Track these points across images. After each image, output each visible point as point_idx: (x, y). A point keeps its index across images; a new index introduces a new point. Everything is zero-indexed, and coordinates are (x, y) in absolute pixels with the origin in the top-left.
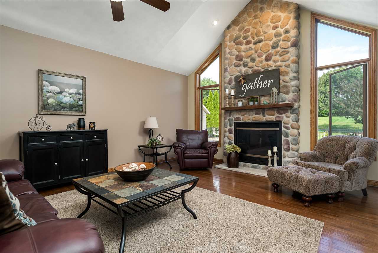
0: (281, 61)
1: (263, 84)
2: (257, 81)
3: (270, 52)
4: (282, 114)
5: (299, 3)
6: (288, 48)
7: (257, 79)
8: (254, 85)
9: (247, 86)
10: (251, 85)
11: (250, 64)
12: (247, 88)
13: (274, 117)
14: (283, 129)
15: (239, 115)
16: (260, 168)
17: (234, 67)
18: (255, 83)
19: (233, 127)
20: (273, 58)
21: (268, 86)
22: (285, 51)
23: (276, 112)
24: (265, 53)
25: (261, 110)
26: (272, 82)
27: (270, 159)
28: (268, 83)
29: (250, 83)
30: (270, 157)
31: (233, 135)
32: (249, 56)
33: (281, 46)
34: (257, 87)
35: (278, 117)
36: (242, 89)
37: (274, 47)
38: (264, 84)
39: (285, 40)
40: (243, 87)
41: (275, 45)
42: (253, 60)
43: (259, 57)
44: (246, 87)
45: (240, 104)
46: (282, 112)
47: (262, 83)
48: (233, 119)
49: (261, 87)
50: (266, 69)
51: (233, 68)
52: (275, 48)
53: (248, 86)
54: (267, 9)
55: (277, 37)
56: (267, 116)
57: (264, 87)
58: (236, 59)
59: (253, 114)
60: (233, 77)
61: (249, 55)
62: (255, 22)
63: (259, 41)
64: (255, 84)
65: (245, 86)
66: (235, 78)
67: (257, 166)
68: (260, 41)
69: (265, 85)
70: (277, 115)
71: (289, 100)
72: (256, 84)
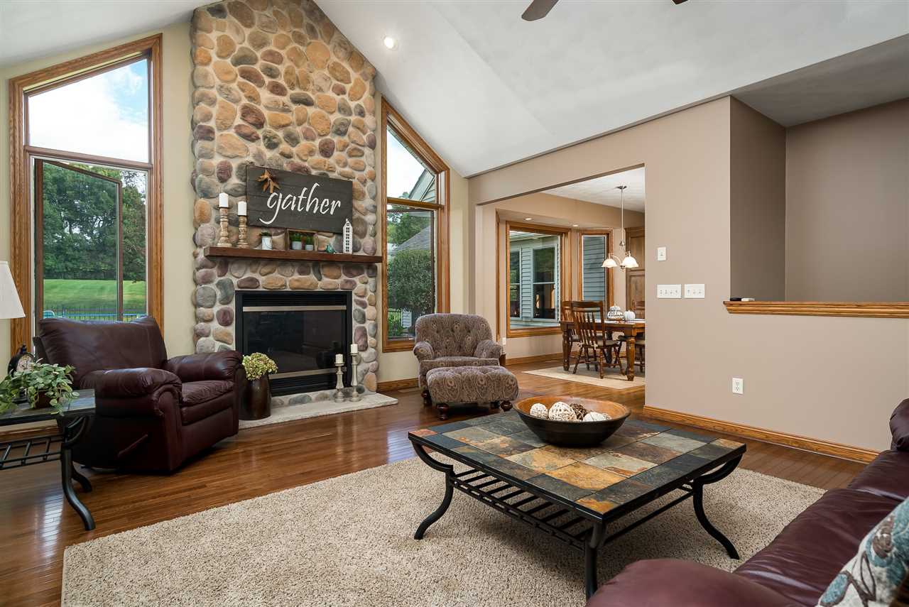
0: (351, 168)
1: (319, 205)
2: (307, 194)
3: (328, 137)
4: (354, 276)
5: (379, 70)
6: (363, 146)
7: (305, 189)
8: (300, 202)
9: (280, 200)
10: (291, 199)
11: (284, 147)
12: (281, 205)
13: (339, 281)
14: (355, 306)
15: (254, 272)
16: (310, 400)
17: (235, 135)
18: (301, 197)
19: (232, 306)
20: (336, 153)
21: (332, 213)
22: (359, 150)
23: (342, 271)
24: (321, 136)
25: (310, 264)
26: (339, 206)
27: (340, 373)
28: (330, 206)
29: (290, 196)
30: (340, 369)
31: (232, 329)
32: (284, 126)
33: (352, 137)
34: (307, 210)
35: (347, 282)
36: (268, 205)
37: (339, 132)
38: (322, 205)
39: (358, 128)
40: (270, 199)
41: (342, 129)
42: (292, 140)
43: (307, 138)
44: (280, 203)
45: (267, 244)
46: (354, 273)
47: (317, 202)
48: (235, 281)
49: (315, 212)
50: (324, 174)
51: (231, 135)
52: (339, 134)
53: (283, 199)
54: (322, 37)
55: (343, 112)
56: (325, 280)
57: (324, 213)
58: (244, 117)
59: (293, 273)
60: (235, 164)
61: (283, 123)
62: (295, 48)
63: (306, 99)
64: (301, 200)
65: (276, 198)
66: (240, 167)
67: (304, 397)
68: (308, 103)
69: (324, 209)
70: (344, 277)
71: (366, 249)
72: (304, 202)
